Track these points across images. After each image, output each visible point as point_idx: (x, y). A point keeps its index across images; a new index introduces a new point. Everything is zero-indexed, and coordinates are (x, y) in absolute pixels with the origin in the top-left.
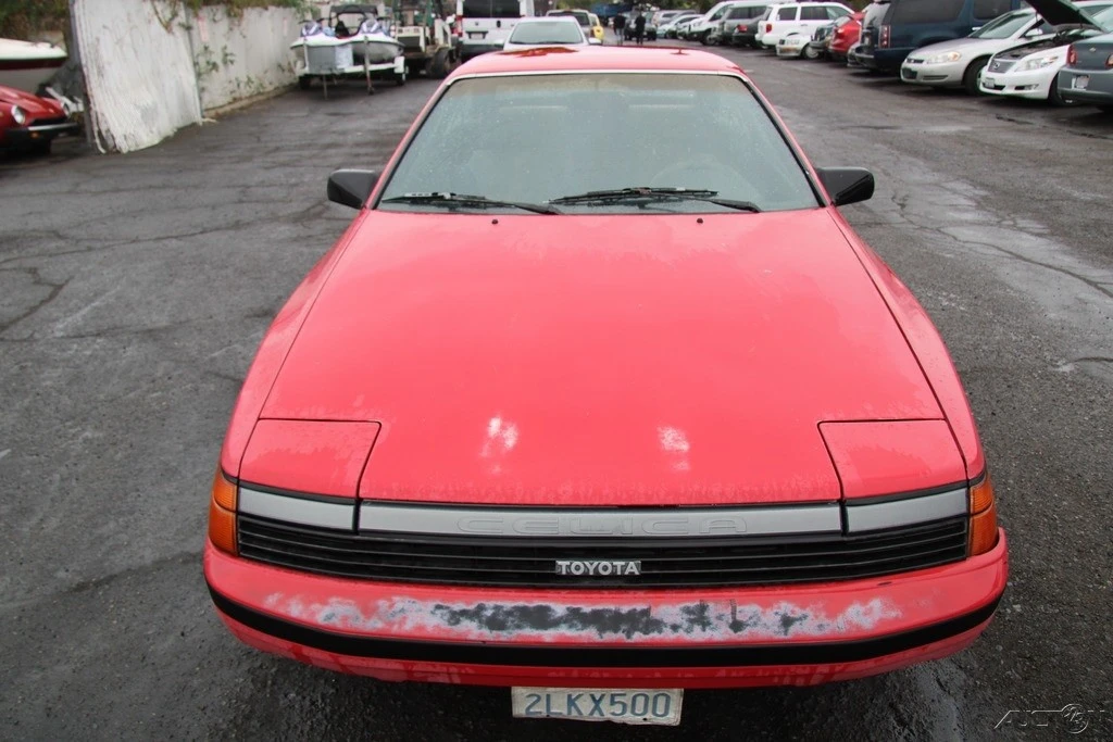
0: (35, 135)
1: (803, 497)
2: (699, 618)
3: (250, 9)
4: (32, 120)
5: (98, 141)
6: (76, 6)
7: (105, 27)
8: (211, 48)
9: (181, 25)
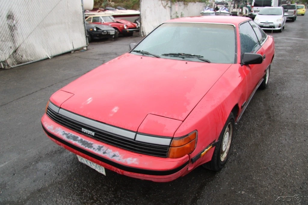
0: (128, 31)
1: (129, 129)
2: (99, 149)
3: (190, 3)
4: (128, 28)
5: (142, 33)
6: (141, 3)
7: (148, 7)
8: (177, 13)
9: (169, 7)
